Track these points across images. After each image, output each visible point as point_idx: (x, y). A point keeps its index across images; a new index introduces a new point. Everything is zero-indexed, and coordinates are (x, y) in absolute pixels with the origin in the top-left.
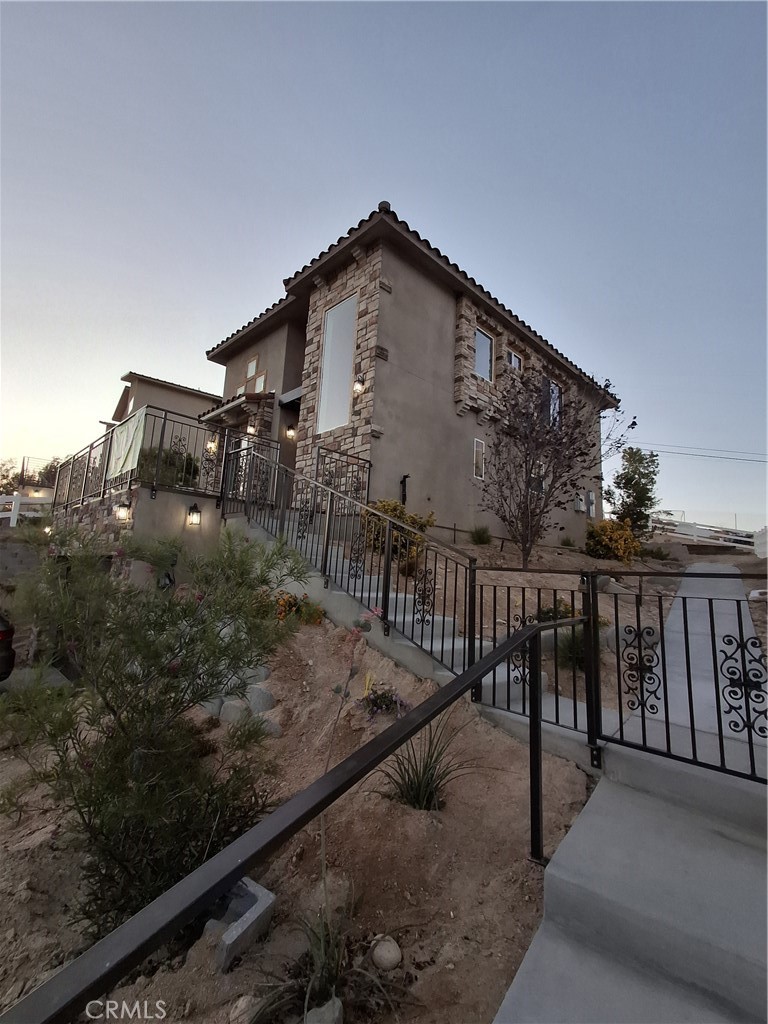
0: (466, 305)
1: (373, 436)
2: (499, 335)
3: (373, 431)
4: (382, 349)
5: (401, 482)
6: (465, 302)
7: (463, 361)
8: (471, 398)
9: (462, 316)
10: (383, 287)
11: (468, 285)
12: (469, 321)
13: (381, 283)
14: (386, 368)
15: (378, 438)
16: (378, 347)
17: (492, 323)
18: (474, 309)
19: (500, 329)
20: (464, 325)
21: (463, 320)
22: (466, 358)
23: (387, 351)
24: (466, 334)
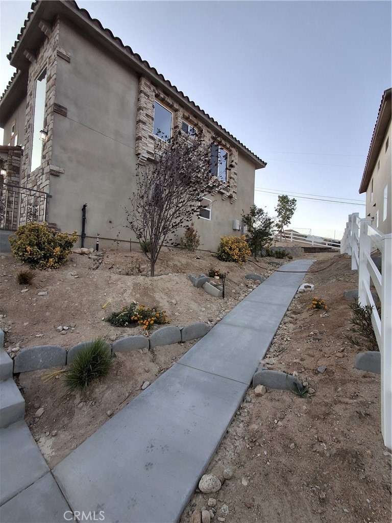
0: (145, 84)
1: (52, 174)
2: (176, 111)
3: (51, 170)
4: (60, 106)
5: (82, 210)
6: (143, 81)
7: (141, 125)
8: (149, 153)
9: (141, 92)
10: (60, 55)
11: (143, 66)
12: (148, 96)
13: (58, 52)
14: (64, 123)
15: (58, 176)
16: (55, 104)
17: (169, 101)
18: (153, 88)
19: (176, 106)
20: (143, 99)
21: (142, 95)
22: (144, 123)
23: (66, 109)
24: (145, 105)
